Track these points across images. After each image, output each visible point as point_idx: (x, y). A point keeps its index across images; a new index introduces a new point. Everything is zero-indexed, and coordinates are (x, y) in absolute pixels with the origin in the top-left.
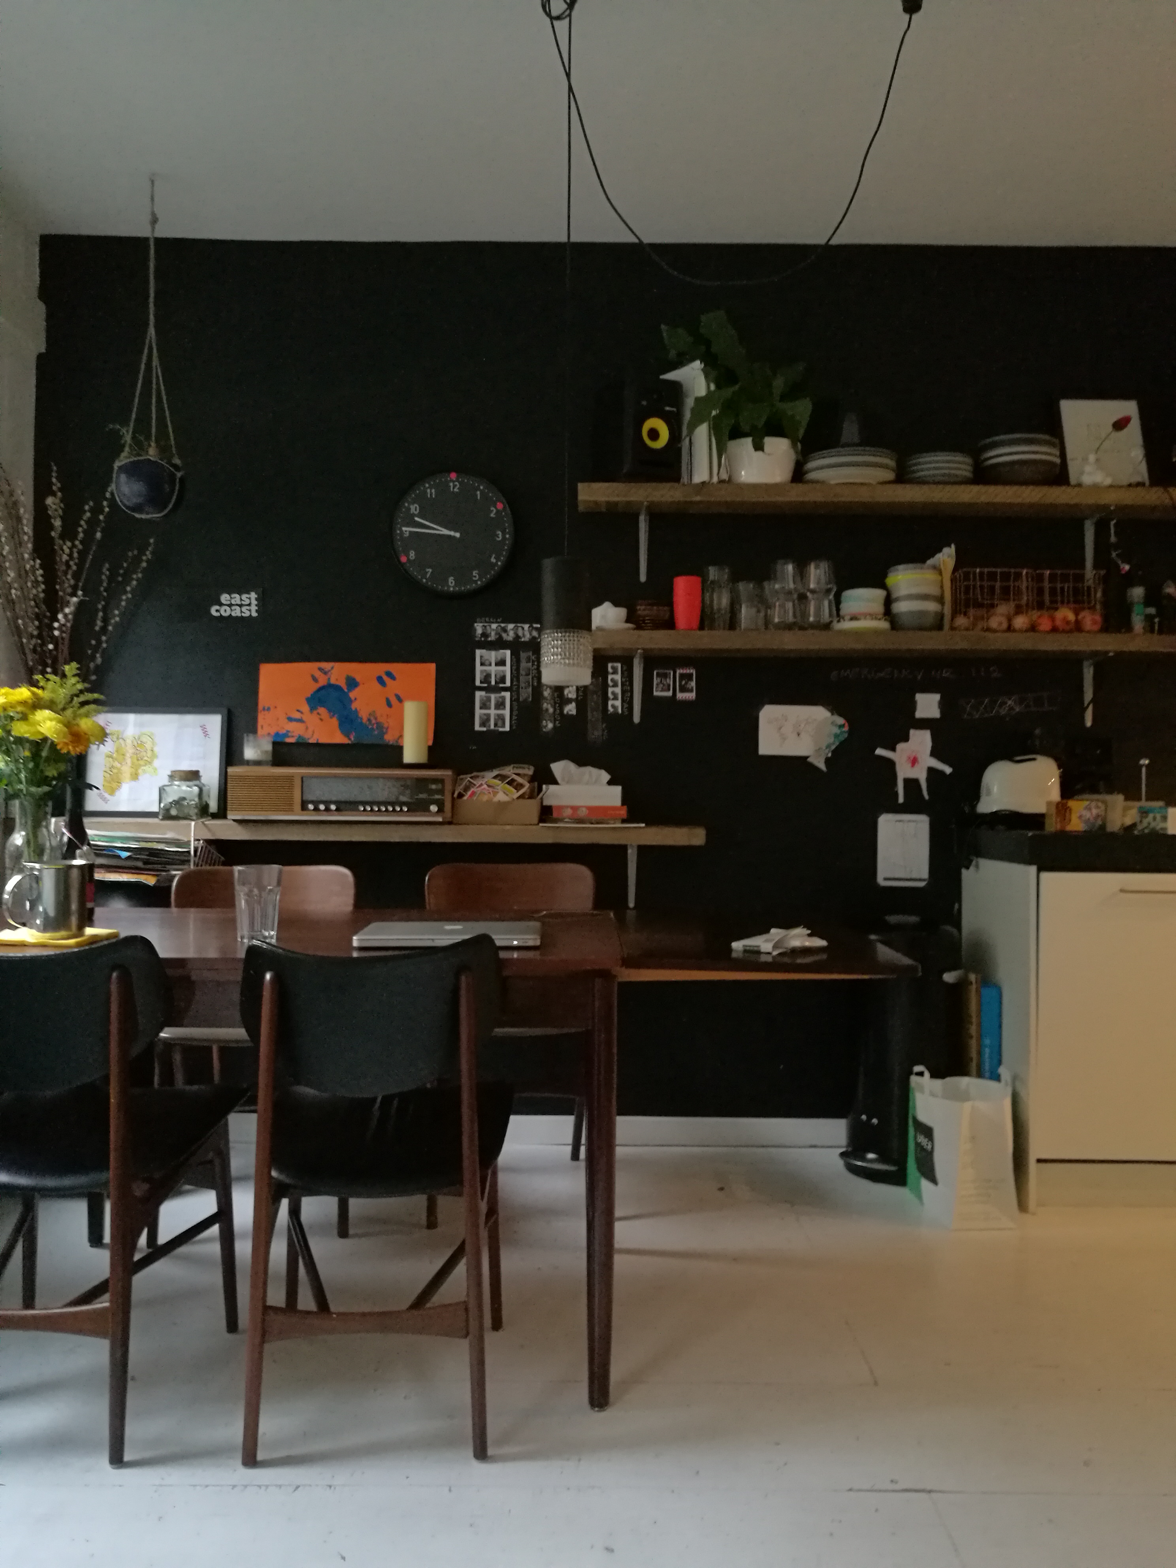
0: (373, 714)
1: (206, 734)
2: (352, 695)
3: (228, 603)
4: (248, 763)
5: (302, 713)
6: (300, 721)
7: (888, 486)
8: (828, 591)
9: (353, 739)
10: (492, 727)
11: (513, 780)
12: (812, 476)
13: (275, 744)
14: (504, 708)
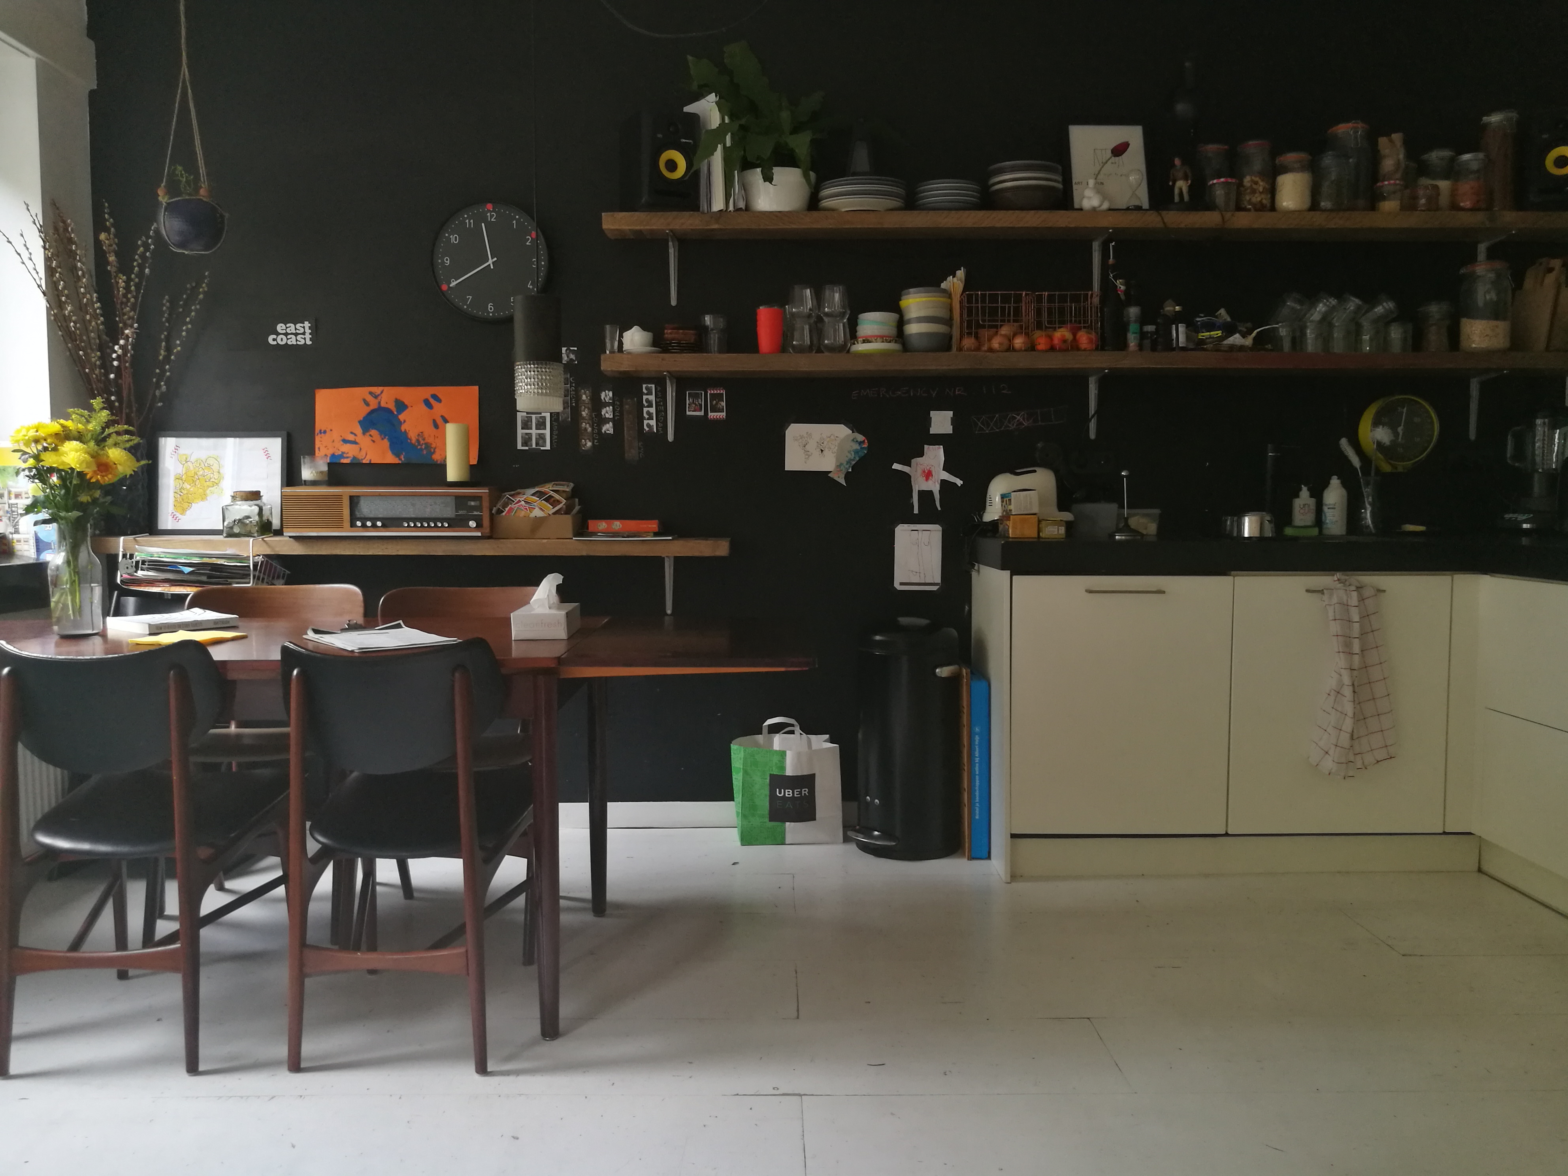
0: (421, 434)
1: (268, 456)
2: (401, 417)
3: (284, 331)
4: (306, 483)
5: (355, 435)
6: (355, 443)
7: (896, 212)
8: (843, 315)
9: (403, 459)
10: (534, 446)
11: (551, 497)
12: (825, 203)
13: (330, 465)
14: (545, 429)
